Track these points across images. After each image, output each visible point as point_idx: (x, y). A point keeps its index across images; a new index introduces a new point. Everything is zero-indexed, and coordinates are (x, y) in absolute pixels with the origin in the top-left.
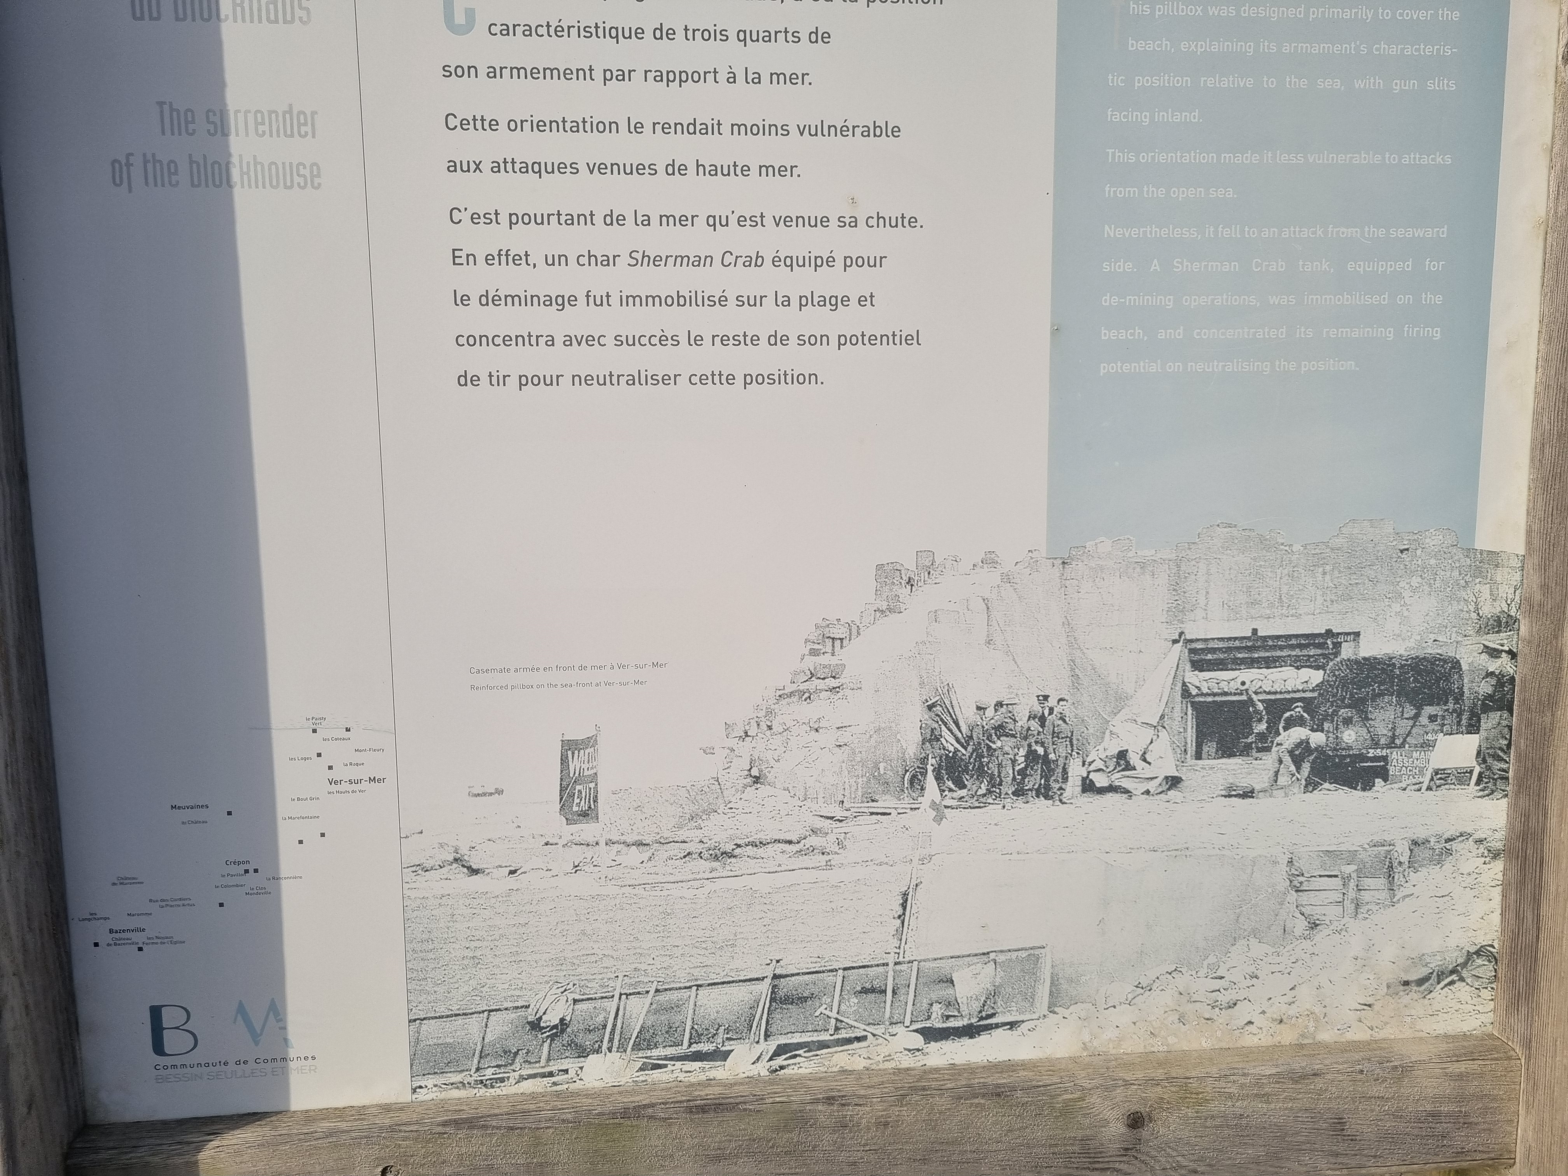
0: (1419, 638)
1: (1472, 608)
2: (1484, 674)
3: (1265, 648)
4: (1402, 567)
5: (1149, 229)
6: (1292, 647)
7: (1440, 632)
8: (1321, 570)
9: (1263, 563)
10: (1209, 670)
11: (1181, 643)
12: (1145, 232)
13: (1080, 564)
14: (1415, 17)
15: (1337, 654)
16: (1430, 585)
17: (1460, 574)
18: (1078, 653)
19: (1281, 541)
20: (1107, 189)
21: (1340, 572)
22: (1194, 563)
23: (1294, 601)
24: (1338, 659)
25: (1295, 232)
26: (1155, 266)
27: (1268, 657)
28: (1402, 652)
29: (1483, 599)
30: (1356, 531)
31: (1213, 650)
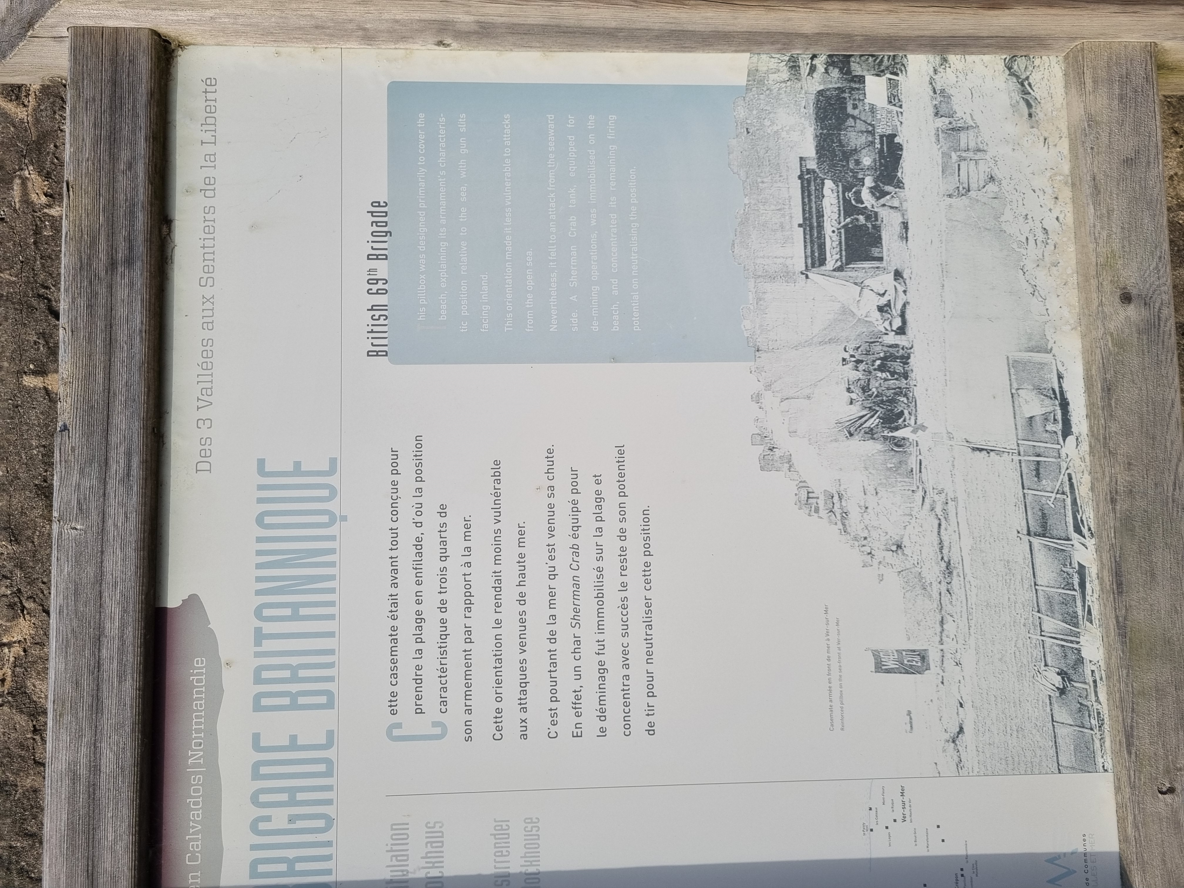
0: (803, 119)
1: (783, 85)
2: (826, 75)
3: (810, 219)
4: (758, 132)
5: (552, 303)
6: (810, 201)
7: (799, 105)
8: (760, 185)
9: (757, 222)
10: (825, 254)
11: (808, 273)
12: (554, 306)
13: (758, 340)
14: (423, 141)
15: (814, 172)
16: (770, 113)
17: (762, 94)
18: (815, 339)
19: (742, 211)
20: (528, 330)
21: (762, 172)
22: (757, 267)
23: (780, 201)
24: (817, 170)
25: (552, 211)
26: (573, 298)
27: (817, 216)
28: (812, 129)
29: (778, 78)
30: (736, 163)
31: (813, 252)
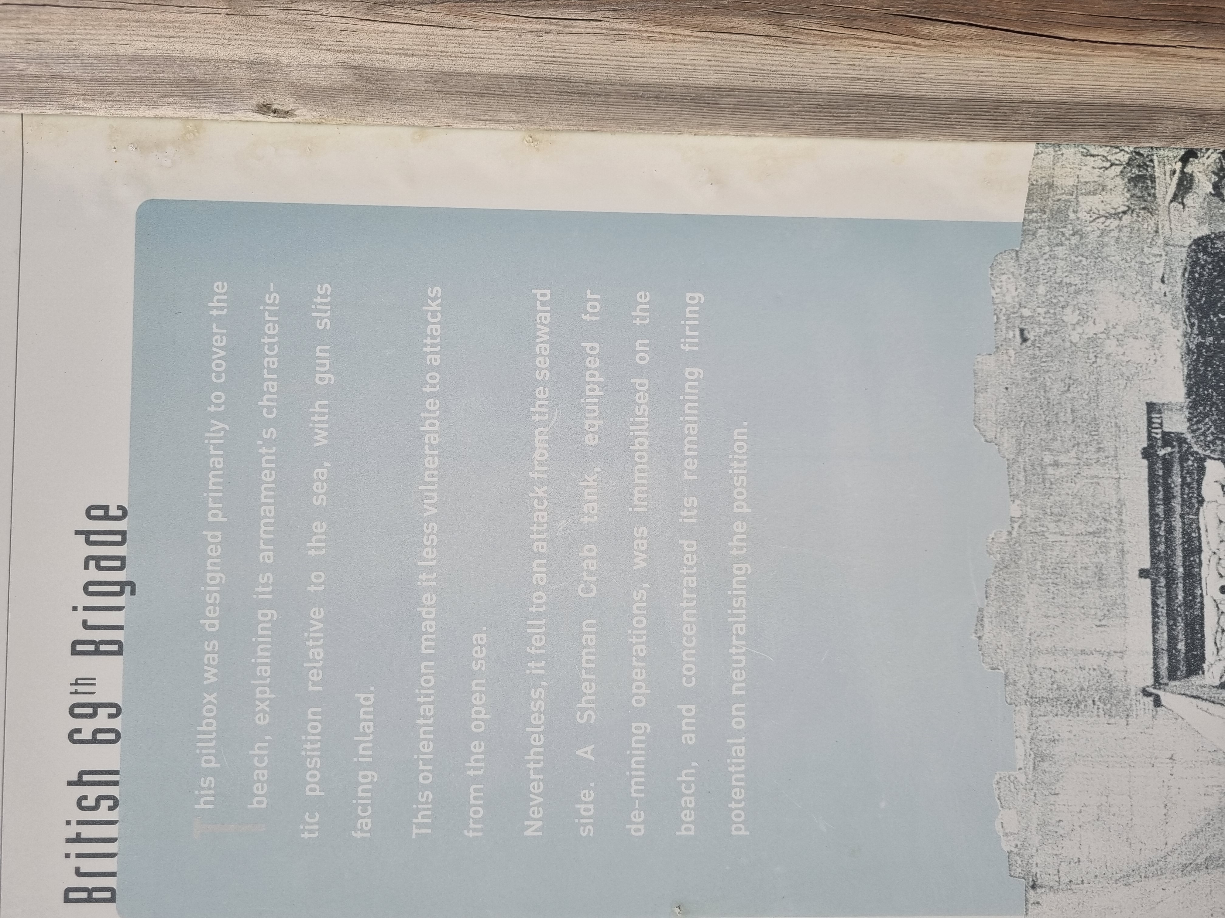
0: (1157, 307)
1: (1113, 223)
3: (1169, 557)
4: (1048, 339)
5: (531, 765)
6: (1169, 511)
7: (1149, 274)
8: (1050, 470)
9: (1039, 564)
10: (1203, 646)
11: (1160, 693)
12: (537, 771)
13: (1036, 860)
14: (222, 353)
15: (1181, 440)
16: (1078, 292)
17: (1062, 244)
18: (1173, 860)
19: (1005, 536)
20: (471, 834)
21: (1054, 439)
22: (1036, 676)
23: (1097, 512)
24: (1189, 436)
25: (539, 532)
26: (586, 753)
27: (1184, 550)
28: (1179, 333)
29: (1101, 207)
30: (992, 416)
31: (1172, 639)
